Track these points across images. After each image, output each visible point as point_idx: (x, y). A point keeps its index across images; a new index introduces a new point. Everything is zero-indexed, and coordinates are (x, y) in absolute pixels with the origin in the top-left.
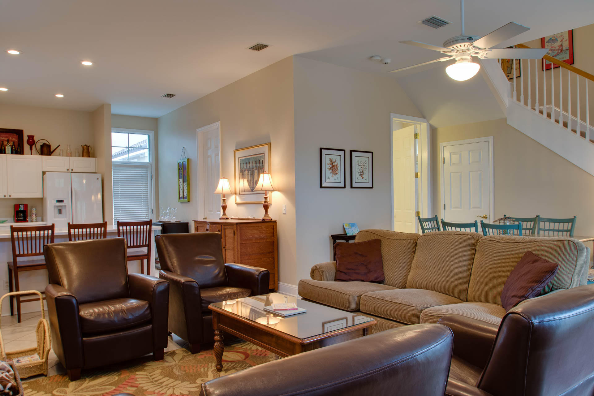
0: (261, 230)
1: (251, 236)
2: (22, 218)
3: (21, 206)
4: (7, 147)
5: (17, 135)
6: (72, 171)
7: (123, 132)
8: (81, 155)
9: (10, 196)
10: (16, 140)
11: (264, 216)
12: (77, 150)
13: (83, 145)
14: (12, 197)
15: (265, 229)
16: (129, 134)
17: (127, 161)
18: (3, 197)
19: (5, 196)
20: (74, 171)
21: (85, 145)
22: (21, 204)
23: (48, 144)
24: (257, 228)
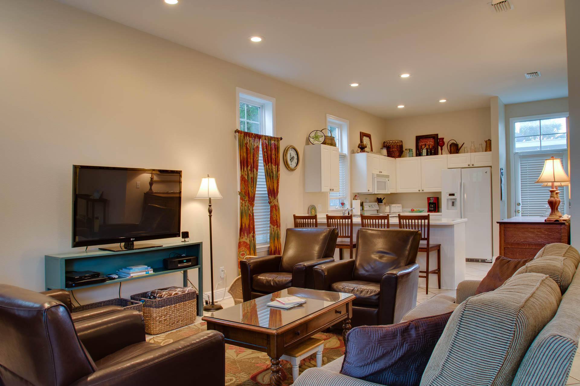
0: (539, 233)
1: (522, 240)
2: (433, 209)
3: (431, 198)
4: (423, 150)
5: (433, 139)
6: (473, 166)
7: (535, 119)
8: (484, 149)
9: (423, 191)
10: (433, 143)
11: (550, 216)
12: (481, 145)
13: (486, 140)
14: (425, 191)
15: (546, 233)
16: (541, 121)
17: (538, 149)
18: (418, 192)
19: (419, 191)
20: (475, 166)
21: (488, 139)
22: (431, 197)
23: (456, 143)
24: (532, 230)
